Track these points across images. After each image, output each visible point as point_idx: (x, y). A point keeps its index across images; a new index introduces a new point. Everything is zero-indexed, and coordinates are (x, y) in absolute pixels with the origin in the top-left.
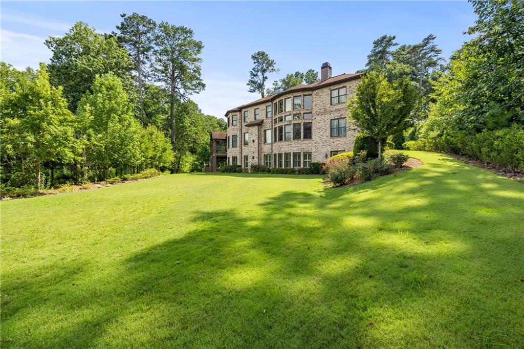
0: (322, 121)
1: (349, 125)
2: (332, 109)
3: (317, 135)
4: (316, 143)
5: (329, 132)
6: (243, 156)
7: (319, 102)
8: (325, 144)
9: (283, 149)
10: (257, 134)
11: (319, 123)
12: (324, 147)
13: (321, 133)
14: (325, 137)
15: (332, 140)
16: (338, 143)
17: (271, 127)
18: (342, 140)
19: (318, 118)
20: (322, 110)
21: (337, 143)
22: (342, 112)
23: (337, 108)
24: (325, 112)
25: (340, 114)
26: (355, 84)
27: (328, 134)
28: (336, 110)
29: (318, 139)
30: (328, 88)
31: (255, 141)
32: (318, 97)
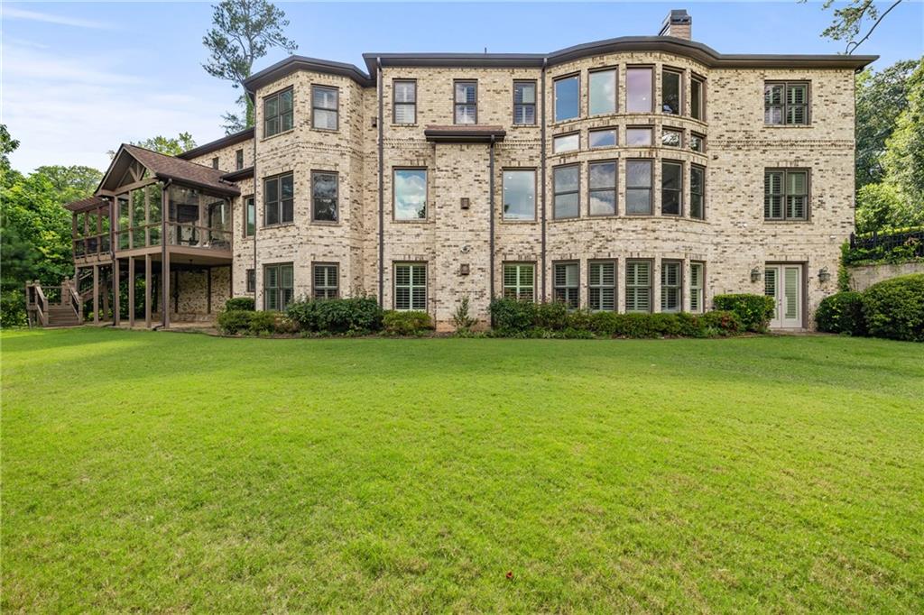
0: (740, 168)
1: (820, 192)
2: (770, 138)
3: (721, 208)
4: (718, 233)
5: (762, 205)
6: (388, 264)
7: (728, 107)
8: (749, 239)
9: (619, 245)
10: (487, 177)
11: (730, 172)
12: (747, 247)
13: (737, 205)
14: (747, 217)
15: (770, 229)
16: (791, 239)
17: (537, 162)
18: (801, 229)
19: (726, 157)
20: (739, 136)
21: (785, 239)
22: (801, 152)
23: (786, 137)
24: (748, 143)
25: (793, 157)
26: (834, 81)
27: (756, 209)
28: (782, 143)
29: (726, 223)
30: (758, 72)
31: (473, 207)
32: (724, 93)
